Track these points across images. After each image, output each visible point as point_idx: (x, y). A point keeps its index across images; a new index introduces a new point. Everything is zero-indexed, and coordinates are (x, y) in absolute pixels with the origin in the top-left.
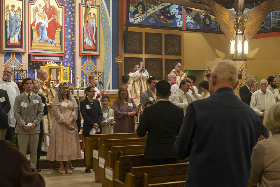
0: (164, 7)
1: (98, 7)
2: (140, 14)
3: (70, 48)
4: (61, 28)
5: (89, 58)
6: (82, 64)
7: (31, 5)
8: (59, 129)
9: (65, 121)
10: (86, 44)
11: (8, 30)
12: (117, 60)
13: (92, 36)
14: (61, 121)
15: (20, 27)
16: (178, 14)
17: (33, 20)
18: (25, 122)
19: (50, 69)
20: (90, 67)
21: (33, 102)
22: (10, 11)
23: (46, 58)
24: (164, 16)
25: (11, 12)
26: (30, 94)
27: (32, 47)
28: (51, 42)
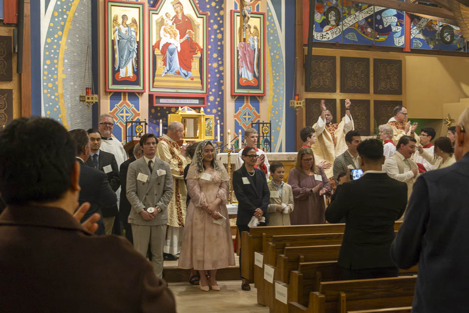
0: (372, 13)
1: (262, 16)
2: (332, 26)
3: (216, 84)
4: (202, 50)
5: (247, 100)
6: (236, 111)
7: (153, 15)
8: (198, 218)
9: (207, 205)
10: (243, 77)
11: (117, 56)
12: (294, 103)
13: (252, 65)
14: (201, 204)
15: (136, 51)
16: (397, 25)
17: (157, 39)
18: (144, 205)
19: (184, 119)
20: (249, 115)
21: (156, 173)
22: (119, 25)
23: (178, 101)
24: (373, 29)
25: (121, 26)
26: (152, 160)
27: (155, 83)
28: (184, 74)
